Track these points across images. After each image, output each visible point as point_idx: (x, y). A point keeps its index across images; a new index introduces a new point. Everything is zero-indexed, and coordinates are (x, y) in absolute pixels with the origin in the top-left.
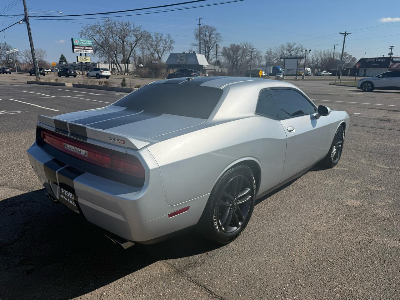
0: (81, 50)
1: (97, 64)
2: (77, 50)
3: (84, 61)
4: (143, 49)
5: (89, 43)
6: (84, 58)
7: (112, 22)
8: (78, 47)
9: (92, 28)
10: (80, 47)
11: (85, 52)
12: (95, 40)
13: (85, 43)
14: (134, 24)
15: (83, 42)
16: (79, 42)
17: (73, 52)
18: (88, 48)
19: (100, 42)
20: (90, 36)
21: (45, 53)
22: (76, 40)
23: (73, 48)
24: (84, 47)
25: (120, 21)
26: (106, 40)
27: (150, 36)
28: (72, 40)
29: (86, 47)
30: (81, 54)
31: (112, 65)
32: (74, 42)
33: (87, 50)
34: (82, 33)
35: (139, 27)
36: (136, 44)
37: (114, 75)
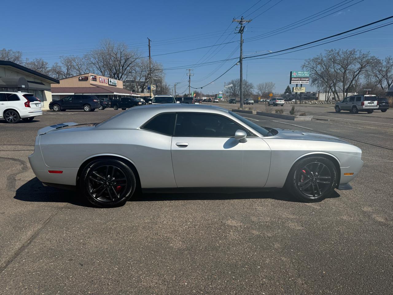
0: (298, 81)
1: (317, 94)
2: (294, 81)
3: (299, 92)
4: (368, 76)
5: (307, 74)
6: (299, 89)
7: (336, 52)
8: (295, 79)
9: (315, 60)
10: (297, 79)
11: (301, 83)
12: (316, 71)
13: (302, 75)
14: (360, 51)
15: (301, 74)
16: (297, 74)
17: (290, 83)
18: (304, 79)
19: (319, 72)
20: (312, 67)
21: (275, 86)
22: (294, 72)
23: (291, 80)
24: (301, 78)
25: (345, 50)
26: (327, 70)
27: (378, 62)
28: (291, 72)
29: (303, 78)
30: (297, 85)
31: (328, 94)
32: (293, 74)
33: (303, 81)
34: (304, 65)
35: (365, 53)
36: (360, 72)
37: (329, 104)
